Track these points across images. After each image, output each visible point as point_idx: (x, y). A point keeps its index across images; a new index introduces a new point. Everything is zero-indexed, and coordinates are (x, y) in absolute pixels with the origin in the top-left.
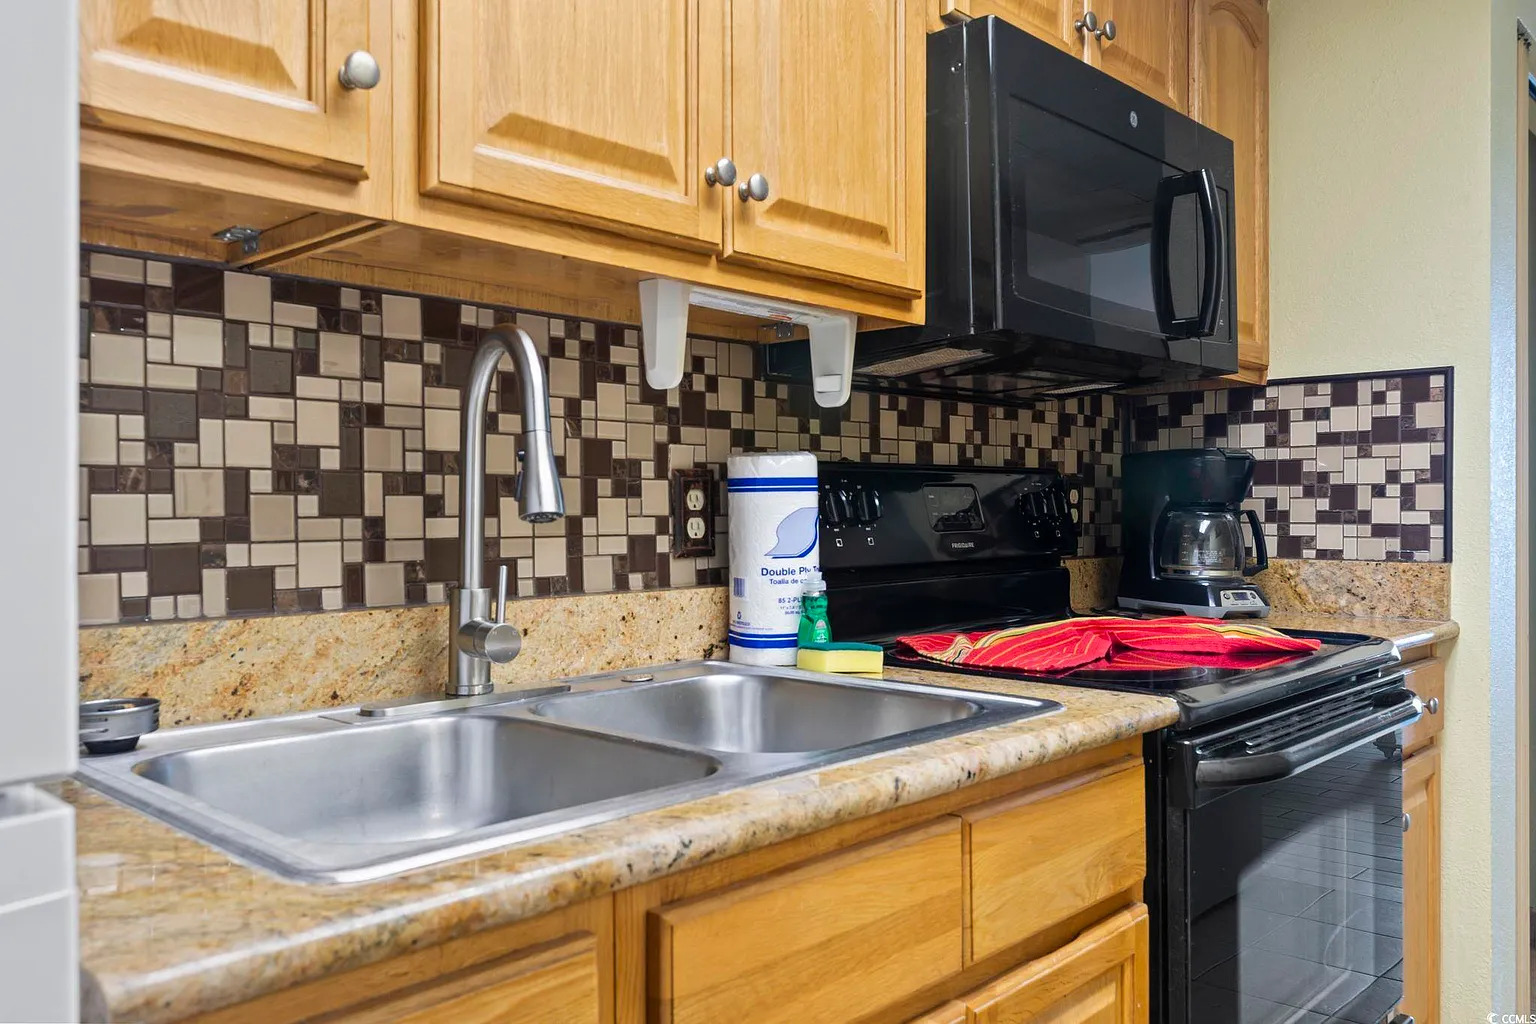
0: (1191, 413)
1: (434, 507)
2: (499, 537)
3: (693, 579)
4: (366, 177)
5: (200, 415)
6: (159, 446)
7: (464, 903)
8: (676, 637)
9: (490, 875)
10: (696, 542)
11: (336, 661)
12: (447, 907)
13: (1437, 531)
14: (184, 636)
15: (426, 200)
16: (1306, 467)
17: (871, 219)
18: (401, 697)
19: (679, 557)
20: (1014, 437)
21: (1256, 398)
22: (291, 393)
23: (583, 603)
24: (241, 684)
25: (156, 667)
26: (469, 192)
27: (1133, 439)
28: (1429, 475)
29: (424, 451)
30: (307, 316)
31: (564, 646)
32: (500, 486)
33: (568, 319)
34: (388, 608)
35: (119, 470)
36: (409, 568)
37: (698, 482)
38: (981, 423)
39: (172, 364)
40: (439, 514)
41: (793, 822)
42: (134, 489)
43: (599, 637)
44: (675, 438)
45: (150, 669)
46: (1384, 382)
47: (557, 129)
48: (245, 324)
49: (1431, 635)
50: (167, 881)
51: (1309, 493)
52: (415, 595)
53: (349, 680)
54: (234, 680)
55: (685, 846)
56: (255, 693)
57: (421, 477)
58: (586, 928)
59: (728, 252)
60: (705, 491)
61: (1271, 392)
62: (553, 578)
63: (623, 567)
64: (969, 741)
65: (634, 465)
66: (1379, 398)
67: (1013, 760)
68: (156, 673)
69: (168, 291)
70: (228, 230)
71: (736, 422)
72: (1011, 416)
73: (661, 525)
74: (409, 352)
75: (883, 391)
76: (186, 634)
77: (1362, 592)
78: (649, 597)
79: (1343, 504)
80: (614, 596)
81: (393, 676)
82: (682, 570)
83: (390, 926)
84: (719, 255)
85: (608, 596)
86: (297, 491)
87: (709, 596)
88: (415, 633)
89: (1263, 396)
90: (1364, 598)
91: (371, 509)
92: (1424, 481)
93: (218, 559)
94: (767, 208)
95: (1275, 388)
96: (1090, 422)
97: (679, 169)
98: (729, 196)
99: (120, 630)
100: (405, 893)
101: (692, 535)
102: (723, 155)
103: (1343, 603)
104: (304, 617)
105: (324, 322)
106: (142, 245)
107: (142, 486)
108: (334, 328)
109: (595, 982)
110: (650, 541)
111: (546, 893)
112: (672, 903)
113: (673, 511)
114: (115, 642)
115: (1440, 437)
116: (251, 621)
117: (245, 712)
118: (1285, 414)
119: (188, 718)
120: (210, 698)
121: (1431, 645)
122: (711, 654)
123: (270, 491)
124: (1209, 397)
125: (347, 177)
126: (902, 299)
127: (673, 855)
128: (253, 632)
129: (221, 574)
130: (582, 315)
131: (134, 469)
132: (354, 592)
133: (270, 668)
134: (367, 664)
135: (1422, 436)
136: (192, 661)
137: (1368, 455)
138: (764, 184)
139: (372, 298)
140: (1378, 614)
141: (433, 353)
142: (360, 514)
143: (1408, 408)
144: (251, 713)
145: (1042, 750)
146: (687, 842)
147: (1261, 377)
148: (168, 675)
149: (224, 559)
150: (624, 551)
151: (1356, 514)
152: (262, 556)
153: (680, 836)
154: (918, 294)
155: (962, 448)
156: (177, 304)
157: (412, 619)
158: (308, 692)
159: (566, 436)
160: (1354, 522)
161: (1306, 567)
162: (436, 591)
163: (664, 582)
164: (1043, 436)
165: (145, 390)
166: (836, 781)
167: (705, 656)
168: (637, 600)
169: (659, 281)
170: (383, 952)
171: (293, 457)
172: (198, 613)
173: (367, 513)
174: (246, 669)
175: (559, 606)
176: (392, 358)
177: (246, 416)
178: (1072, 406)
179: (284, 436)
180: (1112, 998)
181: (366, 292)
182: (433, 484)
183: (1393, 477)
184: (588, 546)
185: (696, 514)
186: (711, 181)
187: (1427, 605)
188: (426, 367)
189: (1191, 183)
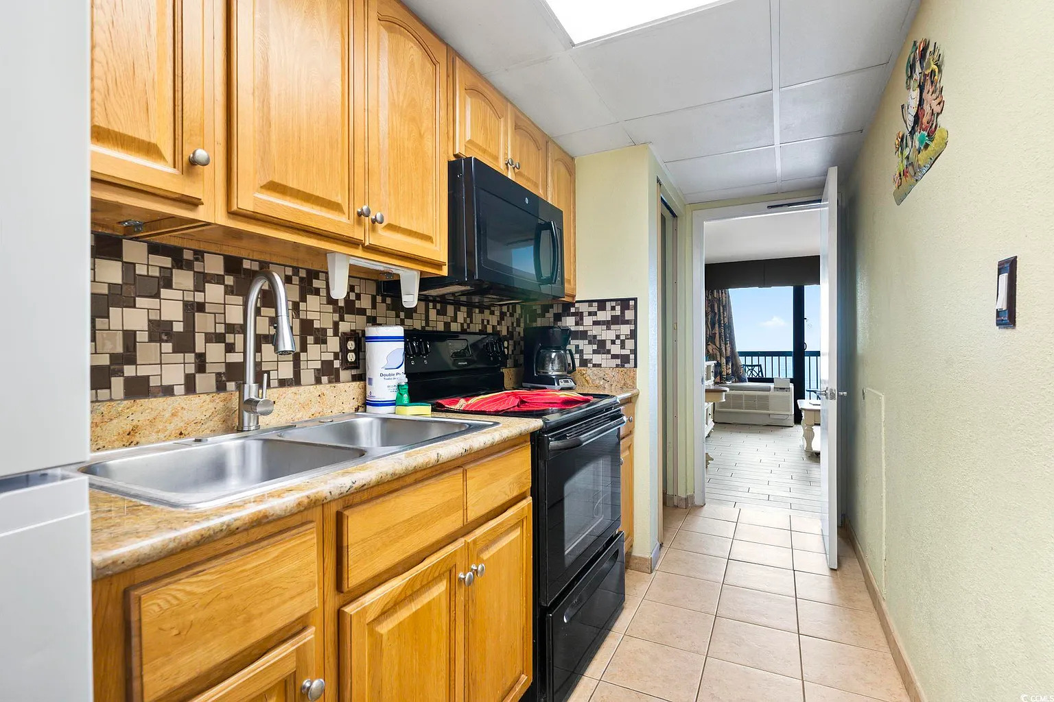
0: (549, 313)
1: (230, 348)
2: (262, 361)
3: (350, 378)
4: (202, 204)
5: (110, 306)
7: (259, 511)
8: (343, 403)
10: (351, 363)
11: (181, 418)
12: (252, 513)
13: (632, 357)
15: (231, 216)
16: (589, 333)
17: (426, 233)
18: (214, 432)
19: (344, 369)
20: (483, 320)
21: (571, 307)
22: (158, 296)
23: (300, 389)
24: (132, 430)
26: (252, 213)
27: (528, 322)
28: (629, 337)
29: (225, 324)
30: (167, 262)
31: (292, 408)
32: (264, 339)
33: (293, 268)
34: (208, 394)
36: (218, 376)
37: (352, 338)
38: (470, 315)
39: (95, 281)
40: (233, 351)
41: (397, 472)
43: (308, 404)
44: (342, 319)
46: (615, 302)
47: (292, 189)
48: (134, 264)
49: (630, 394)
51: (590, 343)
52: (221, 387)
53: (188, 426)
54: (129, 428)
55: (353, 483)
56: (140, 433)
57: (224, 335)
58: (311, 519)
59: (367, 244)
60: (355, 342)
61: (577, 305)
62: (287, 379)
63: (319, 373)
64: (465, 438)
65: (325, 330)
66: (613, 308)
67: (482, 445)
70: (127, 221)
71: (369, 313)
72: (481, 312)
73: (336, 356)
74: (219, 280)
75: (431, 301)
76: (102, 408)
77: (608, 379)
78: (331, 386)
79: (601, 347)
80: (315, 386)
81: (211, 423)
82: (345, 375)
83: (227, 523)
84: (363, 245)
85: (312, 386)
86: (161, 341)
87: (357, 385)
88: (222, 404)
89: (574, 307)
90: (608, 382)
91: (199, 348)
92: (628, 339)
93: (120, 373)
94: (383, 226)
95: (579, 304)
96: (512, 315)
97: (346, 209)
98: (367, 221)
100: (232, 510)
101: (349, 360)
102: (365, 204)
103: (601, 383)
104: (164, 399)
105: (175, 265)
108: (181, 268)
109: (315, 541)
110: (331, 362)
111: (295, 505)
112: (348, 506)
113: (341, 350)
115: (633, 323)
116: (138, 401)
117: (134, 443)
118: (582, 313)
119: (104, 447)
120: (116, 437)
121: (630, 398)
122: (358, 410)
123: (147, 341)
124: (555, 306)
125: (193, 203)
126: (438, 265)
127: (348, 487)
128: (139, 406)
129: (121, 380)
130: (300, 266)
132: (190, 386)
133: (148, 422)
134: (197, 419)
135: (627, 322)
136: (106, 420)
137: (610, 329)
138: (382, 218)
139: (199, 255)
140: (613, 387)
141: (229, 280)
142: (193, 351)
143: (622, 312)
144: (137, 443)
145: (493, 441)
147: (573, 300)
149: (123, 373)
150: (319, 367)
151: (606, 351)
152: (143, 371)
153: (351, 480)
154: (445, 263)
155: (462, 325)
156: (97, 253)
157: (220, 398)
158: (167, 433)
159: (295, 318)
160: (605, 354)
161: (589, 370)
162: (231, 386)
163: (338, 380)
164: (494, 320)
166: (414, 456)
167: (356, 411)
168: (326, 387)
169: (337, 254)
170: (223, 534)
171: (159, 326)
172: (109, 398)
173: (197, 351)
174: (135, 423)
175: (290, 391)
176: (209, 282)
177: (134, 307)
178: (505, 309)
179: (154, 316)
180: (519, 533)
181: (196, 252)
182: (230, 338)
183: (618, 337)
184: (303, 365)
185: (351, 351)
186: (360, 214)
187: (629, 383)
188: (226, 286)
189: (548, 226)
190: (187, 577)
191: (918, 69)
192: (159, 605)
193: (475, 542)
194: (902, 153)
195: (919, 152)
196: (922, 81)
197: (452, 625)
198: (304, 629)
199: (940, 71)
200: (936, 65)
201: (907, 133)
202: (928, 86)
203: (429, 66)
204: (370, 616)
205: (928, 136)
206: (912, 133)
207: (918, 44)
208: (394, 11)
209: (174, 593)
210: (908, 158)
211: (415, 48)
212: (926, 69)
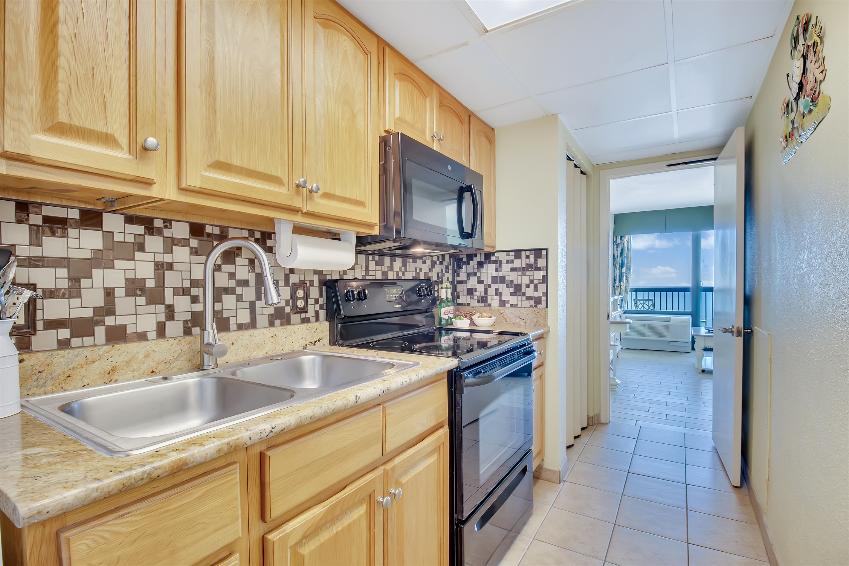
0: (473, 261)
1: (195, 300)
2: (222, 310)
3: (300, 321)
4: (155, 183)
5: (92, 268)
6: (75, 280)
7: (180, 459)
8: (293, 342)
9: (192, 448)
10: (301, 308)
11: (153, 359)
12: (172, 462)
13: (544, 298)
14: (86, 353)
15: (182, 191)
16: (507, 278)
17: (359, 199)
18: (181, 371)
19: (294, 314)
20: (416, 269)
21: (492, 256)
22: (133, 259)
23: (255, 332)
24: (111, 370)
25: (74, 366)
26: (199, 189)
27: (456, 268)
28: (542, 281)
29: (190, 279)
30: (140, 229)
31: (248, 348)
32: (222, 291)
33: (249, 230)
34: (175, 338)
35: (57, 290)
36: (185, 322)
37: (301, 287)
38: (404, 265)
39: (80, 248)
40: (197, 302)
42: (63, 296)
43: (263, 344)
44: (292, 272)
45: (71, 366)
46: (529, 252)
47: (236, 166)
48: (113, 232)
49: (542, 331)
50: (58, 459)
51: (508, 286)
52: (187, 332)
53: (159, 365)
54: (108, 368)
55: (273, 428)
56: (118, 373)
57: (190, 288)
58: (235, 461)
59: (305, 210)
60: (304, 290)
61: (497, 254)
62: (244, 323)
63: (272, 318)
64: (385, 379)
66: (528, 257)
67: (399, 385)
68: (73, 368)
69: (78, 220)
70: (102, 198)
72: (415, 262)
73: (287, 303)
74: (184, 242)
75: (370, 254)
76: (87, 352)
77: (523, 318)
78: (282, 329)
79: (517, 290)
80: (268, 329)
81: (178, 363)
82: (295, 318)
84: (302, 211)
85: (266, 329)
86: (135, 295)
87: (305, 327)
88: (187, 346)
89: (494, 255)
90: (523, 320)
91: (169, 300)
92: (540, 283)
93: (101, 323)
94: (319, 195)
95: (498, 253)
96: (441, 263)
97: (285, 181)
98: (305, 191)
99: (56, 352)
100: (155, 459)
101: (299, 306)
102: (303, 177)
103: (517, 321)
104: (139, 343)
105: (147, 232)
106: (65, 203)
107: (67, 296)
108: (152, 234)
109: (238, 480)
110: (283, 308)
111: (215, 452)
112: (269, 448)
113: (291, 298)
114: (55, 357)
115: (545, 269)
116: (116, 346)
117: (114, 380)
118: (501, 261)
119: (88, 384)
120: (98, 376)
121: (542, 334)
122: (306, 347)
123: (124, 296)
124: (478, 255)
125: (148, 183)
126: (371, 226)
127: (268, 432)
128: (117, 350)
129: (103, 328)
130: (255, 229)
131: (63, 289)
132: (161, 331)
133: (124, 363)
134: (166, 359)
135: (539, 269)
136: (89, 362)
137: (525, 275)
138: (318, 188)
139: (168, 223)
140: (527, 324)
141: (194, 243)
142: (163, 302)
143: (536, 260)
144: (116, 381)
145: (410, 381)
146: (274, 427)
147: (494, 250)
148: (79, 368)
149: (104, 323)
150: (272, 312)
151: (521, 293)
152: (120, 321)
153: (271, 425)
154: (376, 225)
155: (398, 273)
156: (81, 225)
157: (185, 341)
158: (141, 371)
159: (249, 272)
160: (520, 296)
161: (507, 310)
162: (196, 330)
163: (289, 323)
164: (426, 268)
165: (67, 258)
166: (334, 399)
167: (304, 348)
168: (278, 330)
169: (282, 220)
170: (144, 481)
171: (134, 283)
172: (93, 344)
173: (166, 303)
174: (114, 364)
175: (246, 334)
176: (177, 245)
177: (113, 268)
178: (435, 259)
179: (130, 275)
180: (436, 457)
181: (165, 221)
182: (194, 291)
183: (531, 282)
184: (258, 311)
185: (300, 298)
186: (298, 186)
187: (541, 322)
188: (191, 248)
189: (469, 189)
190: (113, 520)
191: (801, 41)
192: (87, 545)
193: (393, 468)
194: (788, 117)
195: (804, 117)
196: (805, 51)
197: (372, 542)
198: (230, 555)
199: (822, 42)
200: (819, 36)
201: (792, 99)
202: (811, 56)
203: (361, 56)
204: (292, 541)
205: (812, 101)
206: (797, 99)
207: (801, 18)
208: (328, 11)
209: (100, 534)
210: (793, 122)
211: (348, 40)
212: (809, 41)
